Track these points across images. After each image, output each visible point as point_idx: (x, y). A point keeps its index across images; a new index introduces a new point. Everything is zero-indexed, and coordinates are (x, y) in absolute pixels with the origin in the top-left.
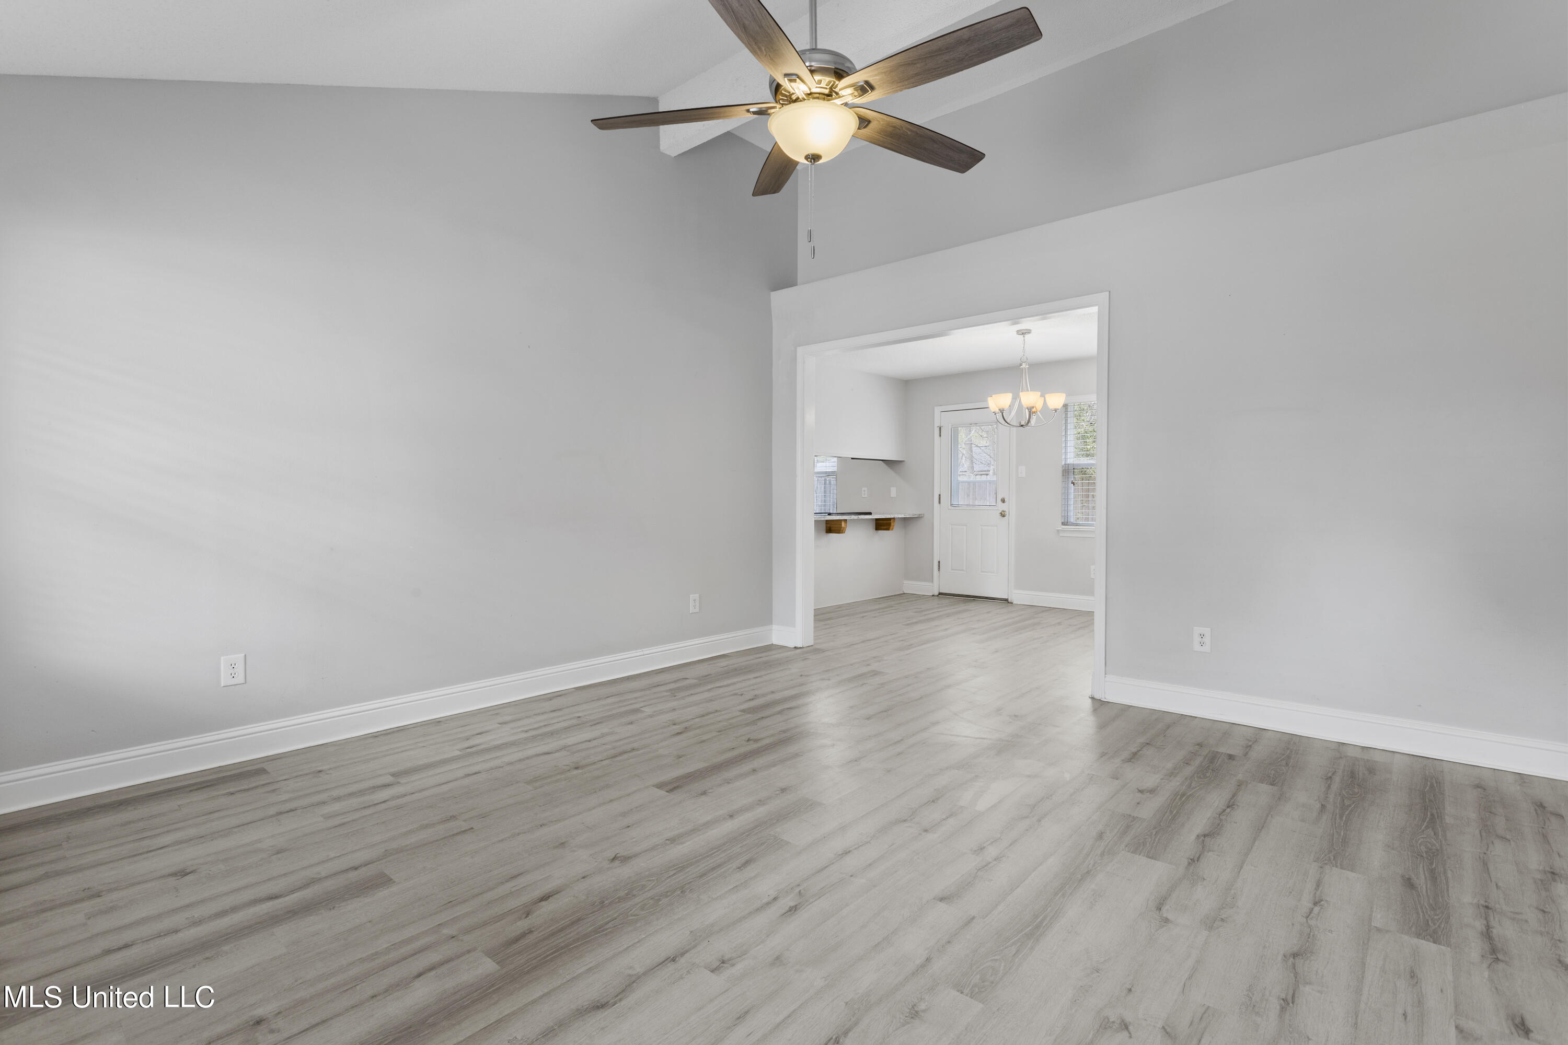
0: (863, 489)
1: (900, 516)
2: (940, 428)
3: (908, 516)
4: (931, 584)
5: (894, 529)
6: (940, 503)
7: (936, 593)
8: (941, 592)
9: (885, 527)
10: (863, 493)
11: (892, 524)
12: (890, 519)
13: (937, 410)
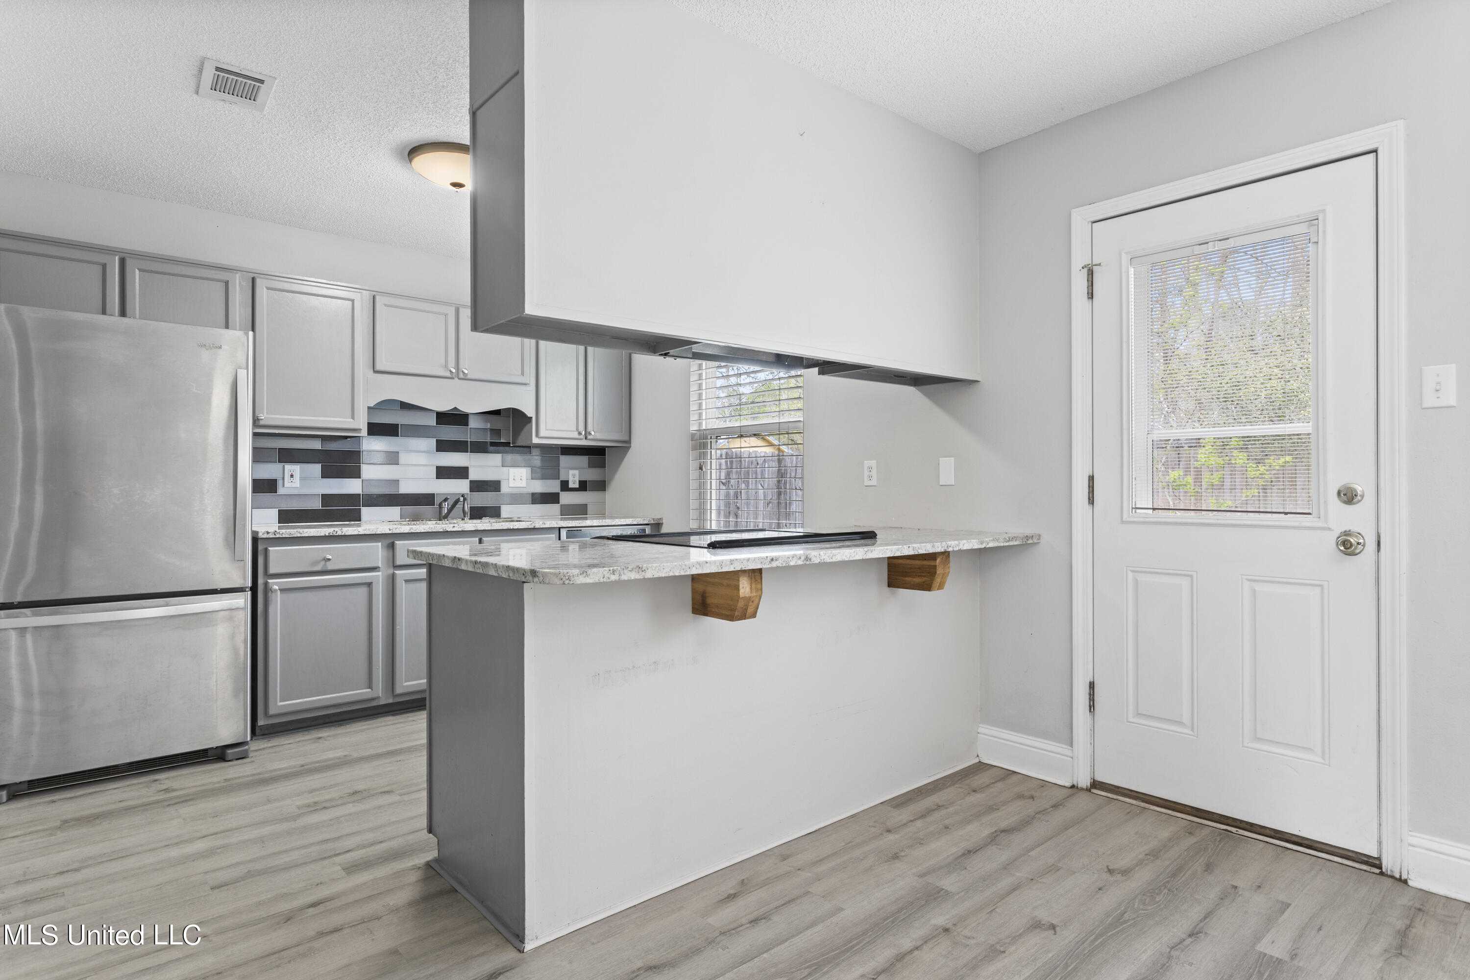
0: (867, 463)
1: (966, 545)
2: (1091, 273)
3: (991, 545)
4: (1064, 749)
5: (947, 586)
6: (1091, 501)
7: (1084, 781)
8: (1099, 778)
9: (917, 580)
10: (866, 473)
11: (939, 571)
12: (933, 556)
13: (1080, 219)
